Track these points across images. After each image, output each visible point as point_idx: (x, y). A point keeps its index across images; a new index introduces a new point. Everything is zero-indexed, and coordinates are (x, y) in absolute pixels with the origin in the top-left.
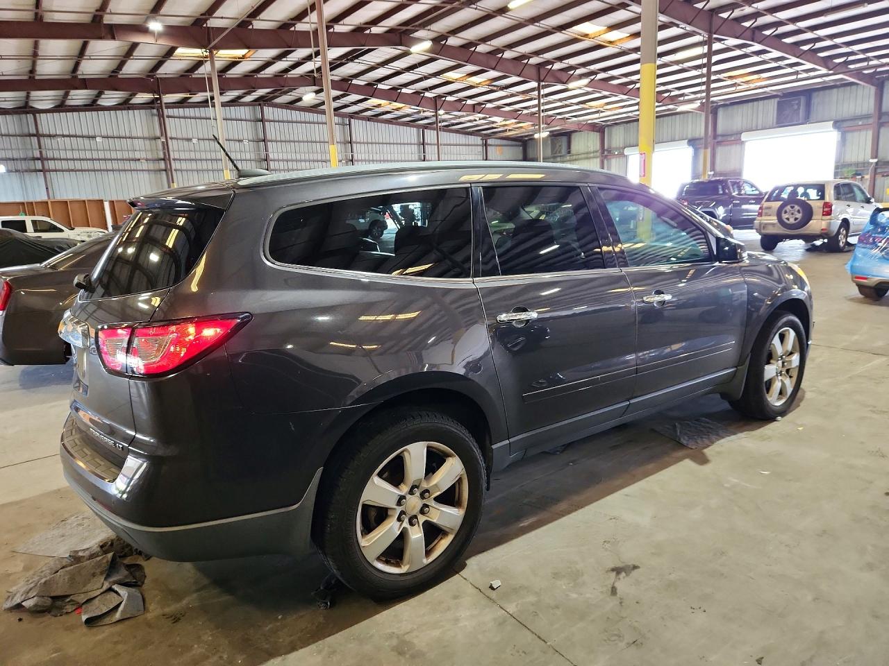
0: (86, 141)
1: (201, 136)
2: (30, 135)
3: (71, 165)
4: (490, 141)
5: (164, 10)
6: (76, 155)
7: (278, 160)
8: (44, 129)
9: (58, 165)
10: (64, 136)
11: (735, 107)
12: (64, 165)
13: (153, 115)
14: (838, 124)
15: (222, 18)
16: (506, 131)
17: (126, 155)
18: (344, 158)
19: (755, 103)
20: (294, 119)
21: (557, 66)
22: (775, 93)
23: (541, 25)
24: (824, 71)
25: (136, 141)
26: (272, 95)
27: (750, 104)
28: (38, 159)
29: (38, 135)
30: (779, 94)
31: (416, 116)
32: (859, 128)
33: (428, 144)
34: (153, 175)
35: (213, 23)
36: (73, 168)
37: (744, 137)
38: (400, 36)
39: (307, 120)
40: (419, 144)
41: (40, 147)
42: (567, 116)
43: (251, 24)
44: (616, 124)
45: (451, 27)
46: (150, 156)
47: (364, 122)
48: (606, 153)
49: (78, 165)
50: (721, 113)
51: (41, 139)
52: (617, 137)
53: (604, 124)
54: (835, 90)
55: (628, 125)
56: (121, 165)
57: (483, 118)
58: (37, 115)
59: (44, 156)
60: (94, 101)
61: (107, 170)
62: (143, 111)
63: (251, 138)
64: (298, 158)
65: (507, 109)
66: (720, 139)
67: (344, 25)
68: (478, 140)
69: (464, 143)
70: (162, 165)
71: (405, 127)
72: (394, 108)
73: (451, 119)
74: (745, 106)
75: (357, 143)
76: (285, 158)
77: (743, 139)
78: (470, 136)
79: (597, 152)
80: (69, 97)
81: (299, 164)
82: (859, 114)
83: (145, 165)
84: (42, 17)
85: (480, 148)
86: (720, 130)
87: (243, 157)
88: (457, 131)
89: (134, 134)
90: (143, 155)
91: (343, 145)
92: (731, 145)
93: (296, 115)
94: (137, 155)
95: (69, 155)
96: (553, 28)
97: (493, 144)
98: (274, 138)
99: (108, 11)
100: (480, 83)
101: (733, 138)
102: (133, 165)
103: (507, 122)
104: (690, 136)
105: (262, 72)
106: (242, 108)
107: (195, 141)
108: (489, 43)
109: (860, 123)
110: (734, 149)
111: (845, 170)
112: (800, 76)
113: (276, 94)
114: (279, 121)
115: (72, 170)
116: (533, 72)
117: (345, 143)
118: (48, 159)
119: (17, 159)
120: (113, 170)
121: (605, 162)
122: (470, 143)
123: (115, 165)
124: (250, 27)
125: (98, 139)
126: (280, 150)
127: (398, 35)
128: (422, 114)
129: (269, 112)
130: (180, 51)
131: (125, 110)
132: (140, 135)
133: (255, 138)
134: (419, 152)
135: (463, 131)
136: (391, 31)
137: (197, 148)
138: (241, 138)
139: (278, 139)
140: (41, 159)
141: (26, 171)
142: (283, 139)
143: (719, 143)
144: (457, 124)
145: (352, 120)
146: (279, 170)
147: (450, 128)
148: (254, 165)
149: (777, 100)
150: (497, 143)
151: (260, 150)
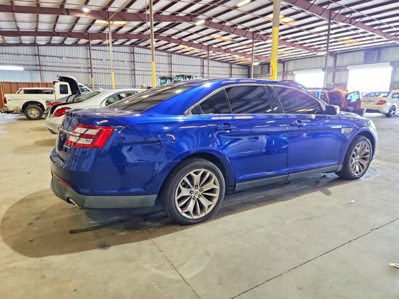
0: (59, 58)
1: (107, 59)
2: (36, 55)
3: (52, 69)
4: (233, 66)
5: (89, 3)
6: (54, 65)
7: (139, 71)
8: (41, 53)
9: (46, 68)
10: (49, 56)
11: (345, 54)
12: (49, 68)
13: (87, 49)
14: (392, 64)
15: (114, 7)
16: (240, 62)
17: (75, 66)
18: (168, 70)
19: (355, 53)
20: (147, 53)
21: (262, 33)
22: (363, 49)
23: (253, 14)
24: (385, 39)
25: (79, 60)
26: (138, 42)
28: (38, 65)
29: (39, 55)
30: (366, 49)
31: (200, 54)
33: (205, 66)
34: (85, 74)
35: (110, 9)
36: (52, 70)
37: (348, 68)
38: (192, 17)
40: (201, 66)
41: (39, 60)
42: (268, 55)
43: (127, 10)
44: (290, 60)
45: (214, 14)
46: (85, 66)
47: (177, 55)
48: (285, 73)
49: (55, 69)
50: (338, 56)
51: (40, 57)
52: (291, 66)
53: (285, 60)
54: (392, 48)
55: (296, 61)
56: (73, 70)
57: (230, 56)
58: (39, 47)
59: (41, 64)
60: (63, 42)
61: (67, 72)
62: (83, 47)
63: (128, 61)
64: (148, 70)
65: (240, 51)
66: (337, 68)
67: (166, 12)
68: (228, 65)
69: (221, 66)
70: (90, 70)
72: (191, 50)
73: (216, 55)
74: (350, 54)
75: (174, 64)
76: (142, 69)
77: (348, 69)
79: (281, 72)
80: (52, 40)
81: (148, 72)
83: (82, 70)
84: (39, 5)
85: (228, 69)
86: (338, 64)
87: (124, 69)
88: (219, 61)
89: (79, 57)
90: (82, 66)
91: (168, 65)
92: (342, 71)
94: (79, 66)
95: (51, 64)
96: (259, 16)
97: (235, 67)
99: (66, 3)
100: (227, 40)
102: (78, 70)
103: (241, 58)
105: (133, 32)
106: (125, 47)
107: (104, 60)
108: (230, 21)
110: (344, 73)
111: (395, 85)
112: (374, 41)
113: (139, 42)
115: (52, 71)
116: (251, 35)
117: (169, 64)
118: (42, 66)
119: (29, 65)
120: (69, 72)
121: (285, 77)
122: (224, 66)
123: (70, 70)
124: (126, 12)
125: (64, 58)
126: (140, 66)
127: (190, 17)
128: (202, 52)
129: (136, 50)
130: (98, 21)
131: (76, 46)
132: (81, 57)
133: (130, 61)
134: (201, 69)
135: (221, 61)
136: (188, 15)
137: (105, 64)
138: (124, 60)
139: (140, 61)
140: (40, 65)
141: (33, 70)
142: (142, 61)
143: (337, 70)
144: (218, 58)
145: (172, 54)
146: (139, 75)
147: (215, 59)
148: (128, 72)
149: (364, 51)
150: (236, 67)
151: (131, 66)
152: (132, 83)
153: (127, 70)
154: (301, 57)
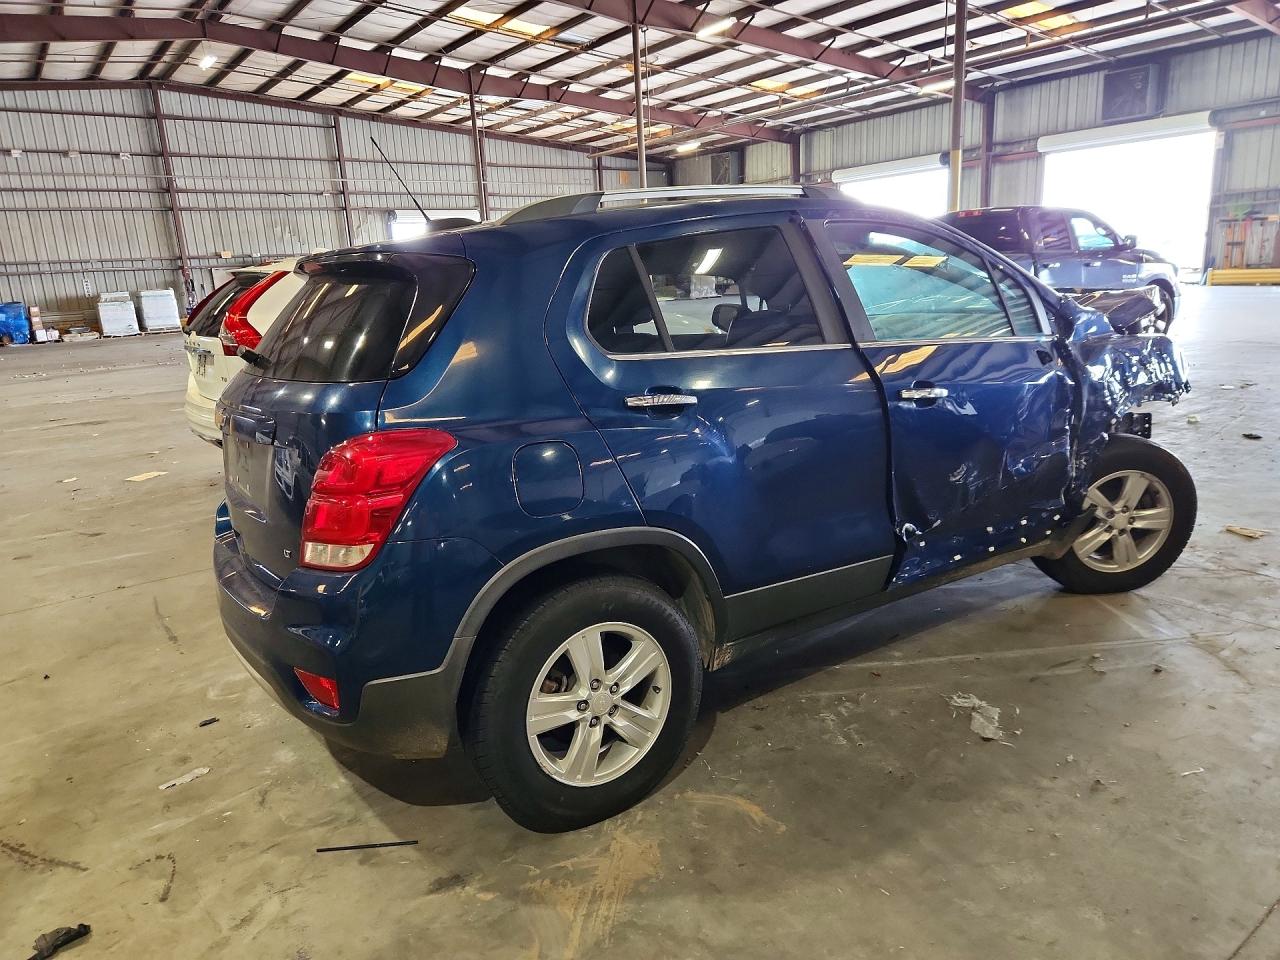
1: (30, 145)
7: (196, 192)
11: (1028, 90)
14: (1217, 118)
18: (329, 187)
19: (1064, 81)
27: (1054, 84)
30: (1109, 59)
31: (457, 112)
32: (1262, 122)
37: (1042, 145)
39: (252, 117)
42: (726, 110)
44: (819, 128)
47: (366, 122)
48: (802, 180)
50: (1000, 101)
52: (821, 151)
53: (797, 128)
54: (1215, 51)
57: (580, 116)
63: (136, 150)
64: (236, 186)
66: (998, 150)
68: (586, 160)
69: (559, 164)
74: (1045, 86)
76: (209, 187)
77: (1040, 150)
78: (569, 151)
79: (787, 179)
82: (1262, 96)
85: (589, 174)
86: (999, 134)
88: (544, 143)
91: (325, 165)
92: (1019, 160)
93: (228, 108)
97: (613, 166)
98: (183, 150)
100: (537, 37)
101: (1022, 148)
106: (105, 93)
107: (16, 153)
109: (1263, 113)
110: (1025, 168)
111: (1231, 205)
114: (193, 119)
117: (331, 160)
122: (571, 164)
126: (198, 173)
129: (169, 101)
133: (145, 151)
135: (555, 142)
138: (115, 149)
139: (194, 151)
142: (203, 151)
143: (998, 159)
144: (539, 128)
145: (342, 120)
146: (200, 210)
147: (529, 135)
148: (146, 201)
149: (1102, 74)
150: (618, 166)
151: (156, 171)
152: (170, 247)
153: (138, 191)
154: (857, 114)
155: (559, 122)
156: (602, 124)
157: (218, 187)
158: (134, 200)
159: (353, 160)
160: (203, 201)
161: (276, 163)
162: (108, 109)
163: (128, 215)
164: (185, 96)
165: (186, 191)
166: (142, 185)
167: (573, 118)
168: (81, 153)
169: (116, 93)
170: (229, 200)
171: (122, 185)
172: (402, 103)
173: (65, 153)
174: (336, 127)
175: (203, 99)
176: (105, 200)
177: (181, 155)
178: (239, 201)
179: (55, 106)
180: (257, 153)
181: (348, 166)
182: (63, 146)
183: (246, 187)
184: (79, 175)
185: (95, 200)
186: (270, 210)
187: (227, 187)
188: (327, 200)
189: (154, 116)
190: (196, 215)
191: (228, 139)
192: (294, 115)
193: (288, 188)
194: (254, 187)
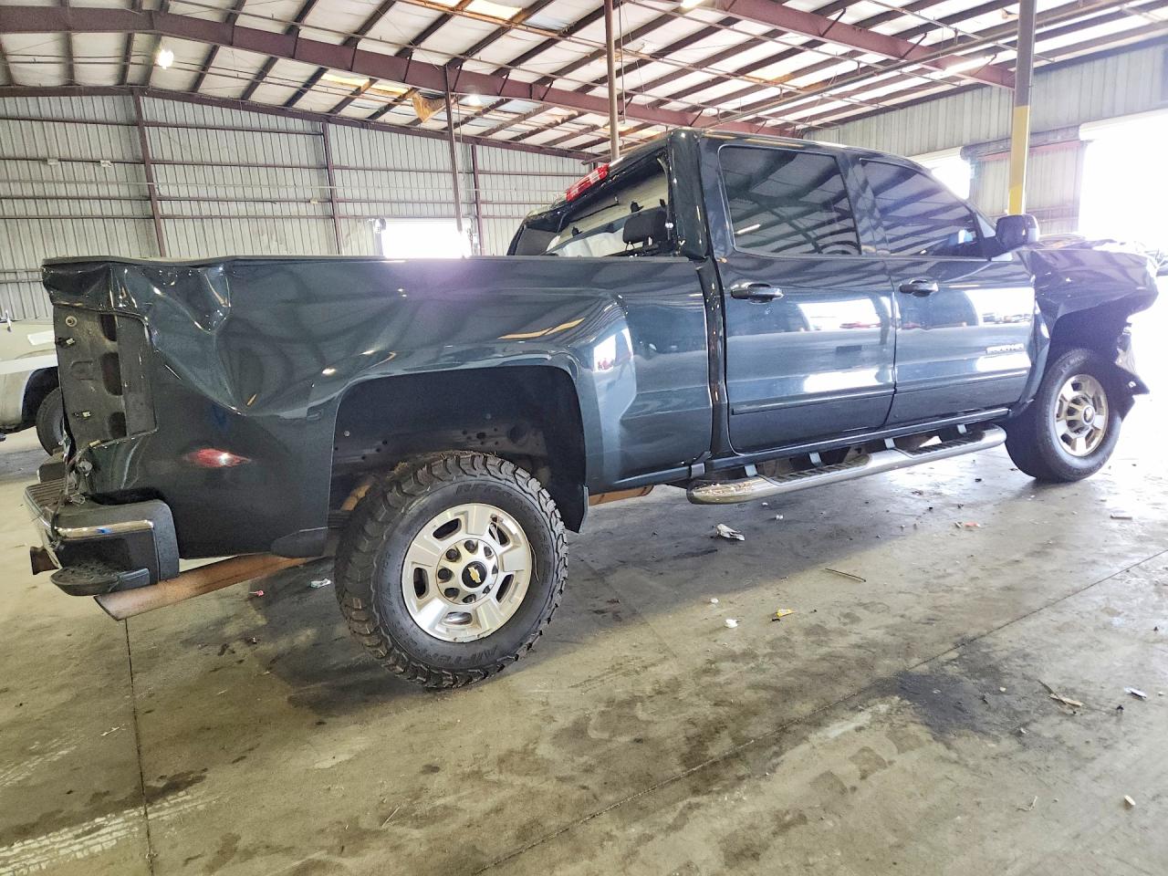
39: (238, 124)
71: (438, 141)
78: (564, 158)
98: (167, 156)
101: (1059, 138)
104: (967, 140)
114: (177, 126)
155: (551, 126)
156: (594, 128)
157: (203, 194)
158: (116, 208)
159: (342, 168)
160: (186, 208)
161: (263, 171)
162: (90, 116)
163: (110, 223)
164: (169, 103)
165: (170, 199)
166: (124, 192)
167: (563, 121)
168: (60, 160)
169: (97, 100)
170: (215, 209)
171: (103, 192)
172: (389, 107)
173: (44, 160)
174: (324, 134)
175: (188, 106)
176: (86, 207)
177: (163, 163)
178: (224, 209)
179: (34, 112)
180: (243, 159)
181: (337, 173)
182: (42, 153)
183: (231, 194)
184: (59, 182)
185: (76, 208)
186: (256, 218)
187: (212, 194)
188: (315, 208)
189: (137, 122)
190: (179, 224)
191: (214, 146)
192: (281, 122)
193: (275, 196)
194: (240, 194)
